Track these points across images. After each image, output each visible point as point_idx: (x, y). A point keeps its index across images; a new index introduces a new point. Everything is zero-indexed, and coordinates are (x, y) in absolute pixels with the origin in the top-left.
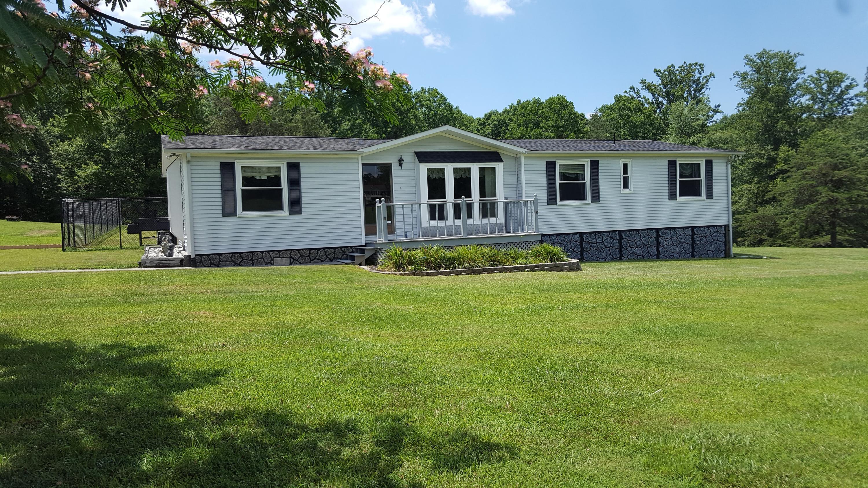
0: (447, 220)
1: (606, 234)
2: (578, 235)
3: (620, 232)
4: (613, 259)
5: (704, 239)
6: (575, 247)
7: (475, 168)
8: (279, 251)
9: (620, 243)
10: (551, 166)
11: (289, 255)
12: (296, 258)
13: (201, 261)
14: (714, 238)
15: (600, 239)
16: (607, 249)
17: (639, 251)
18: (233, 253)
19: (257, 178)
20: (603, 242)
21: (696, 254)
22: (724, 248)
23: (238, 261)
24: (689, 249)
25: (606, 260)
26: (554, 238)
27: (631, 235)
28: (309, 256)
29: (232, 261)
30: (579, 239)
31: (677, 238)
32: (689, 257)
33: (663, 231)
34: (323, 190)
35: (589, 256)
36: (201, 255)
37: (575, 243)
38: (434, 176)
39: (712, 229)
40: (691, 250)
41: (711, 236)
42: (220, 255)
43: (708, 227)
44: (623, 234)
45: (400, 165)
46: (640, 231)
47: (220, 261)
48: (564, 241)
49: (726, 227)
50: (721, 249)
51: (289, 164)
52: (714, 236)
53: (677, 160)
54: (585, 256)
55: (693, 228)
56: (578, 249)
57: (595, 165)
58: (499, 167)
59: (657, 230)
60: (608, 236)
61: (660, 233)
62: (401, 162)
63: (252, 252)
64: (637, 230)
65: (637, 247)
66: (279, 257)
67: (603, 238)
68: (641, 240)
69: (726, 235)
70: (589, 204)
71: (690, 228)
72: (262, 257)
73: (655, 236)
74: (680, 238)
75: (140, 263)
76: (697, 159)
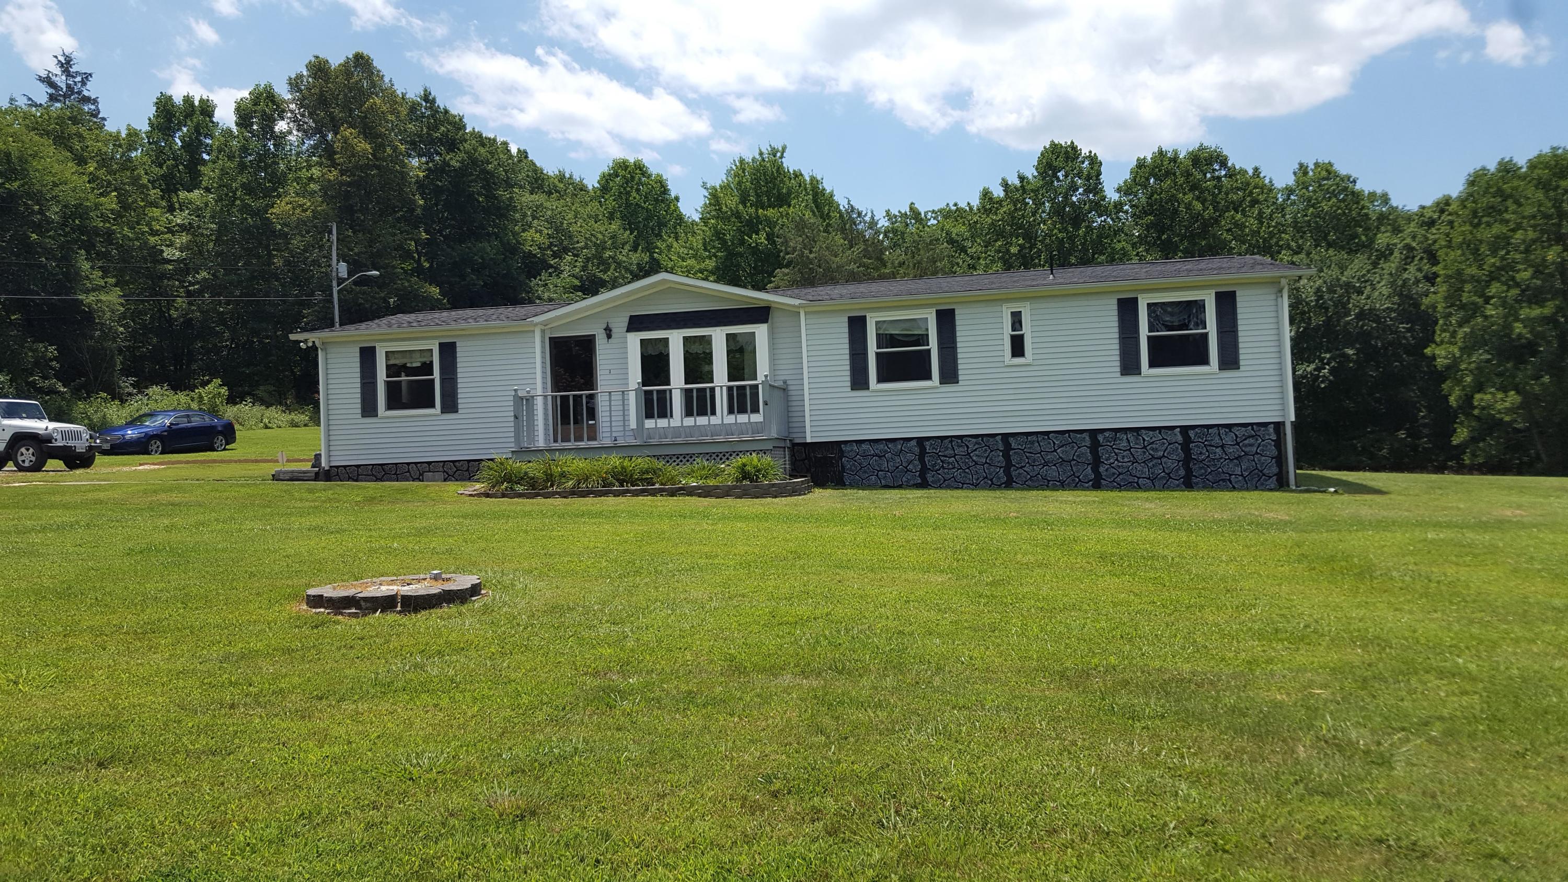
0: (672, 416)
1: (974, 440)
2: (914, 443)
3: (1005, 437)
4: (993, 485)
5: (1218, 450)
6: (910, 462)
7: (718, 337)
8: (429, 463)
9: (1007, 456)
10: (857, 325)
11: (441, 469)
12: (450, 472)
13: (337, 475)
14: (1247, 449)
15: (961, 449)
16: (978, 467)
17: (1053, 472)
18: (373, 465)
19: (408, 365)
20: (969, 454)
21: (1194, 480)
22: (1275, 470)
23: (379, 476)
24: (1177, 470)
25: (976, 486)
26: (865, 446)
27: (1032, 443)
28: (467, 470)
29: (373, 475)
30: (917, 450)
31: (1145, 447)
32: (1178, 486)
33: (1107, 434)
34: (499, 378)
35: (939, 480)
36: (337, 467)
37: (910, 456)
38: (651, 351)
39: (1240, 432)
40: (1182, 472)
41: (1238, 444)
42: (358, 466)
43: (1229, 427)
44: (1011, 440)
45: (609, 336)
46: (1051, 435)
47: (358, 475)
48: (886, 452)
49: (1279, 426)
50: (1266, 471)
51: (442, 345)
52: (1246, 446)
53: (1139, 296)
54: (930, 479)
55: (1185, 429)
56: (915, 466)
57: (946, 319)
58: (761, 331)
59: (1094, 433)
60: (979, 444)
61: (1100, 438)
62: (609, 333)
63: (396, 464)
64: (1047, 433)
65: (1046, 464)
66: (429, 471)
67: (968, 447)
68: (1055, 451)
69: (1279, 443)
70: (936, 388)
71: (1178, 429)
72: (409, 471)
73: (1088, 444)
74: (1153, 449)
75: (273, 476)
76: (1191, 293)
